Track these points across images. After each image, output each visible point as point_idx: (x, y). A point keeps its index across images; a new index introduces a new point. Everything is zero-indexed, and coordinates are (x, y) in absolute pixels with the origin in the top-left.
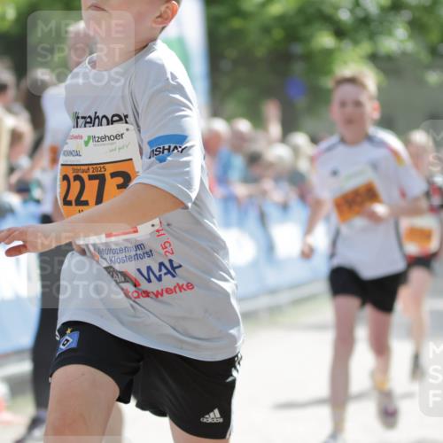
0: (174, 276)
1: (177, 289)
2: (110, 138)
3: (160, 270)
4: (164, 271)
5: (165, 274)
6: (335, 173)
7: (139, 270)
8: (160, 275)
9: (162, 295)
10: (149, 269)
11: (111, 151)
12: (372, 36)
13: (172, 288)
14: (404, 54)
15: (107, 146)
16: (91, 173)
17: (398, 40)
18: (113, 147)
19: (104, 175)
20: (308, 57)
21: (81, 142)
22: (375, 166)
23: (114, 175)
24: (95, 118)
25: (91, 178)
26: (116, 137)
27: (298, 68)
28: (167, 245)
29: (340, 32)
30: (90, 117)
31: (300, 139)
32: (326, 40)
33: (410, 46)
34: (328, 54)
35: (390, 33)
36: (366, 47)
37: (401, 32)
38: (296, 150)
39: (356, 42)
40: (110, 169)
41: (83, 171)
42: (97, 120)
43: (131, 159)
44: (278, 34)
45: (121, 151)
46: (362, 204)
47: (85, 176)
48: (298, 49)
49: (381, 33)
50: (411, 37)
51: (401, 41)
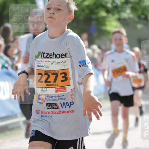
0: (70, 107)
1: (69, 112)
2: (62, 62)
3: (66, 104)
4: (67, 105)
5: (67, 106)
6: (113, 61)
7: (61, 103)
8: (66, 106)
9: (64, 113)
10: (64, 103)
11: (61, 66)
12: (119, 12)
13: (68, 111)
14: (129, 18)
15: (60, 65)
16: (53, 73)
17: (127, 14)
18: (63, 65)
19: (58, 74)
20: (97, 19)
21: (50, 63)
22: (127, 60)
23: (61, 74)
24: (53, 54)
25: (52, 74)
26: (64, 62)
27: (94, 23)
28: (72, 95)
29: (108, 11)
30: (51, 54)
31: (95, 47)
32: (103, 14)
33: (131, 16)
34: (104, 18)
35: (125, 11)
36: (117, 16)
37: (128, 11)
38: (94, 51)
39: (113, 14)
40: (60, 72)
41: (50, 72)
42: (54, 55)
43: (68, 69)
44: (87, 11)
45: (65, 66)
46: (121, 72)
47: (50, 74)
48: (94, 17)
49: (122, 11)
50: (132, 12)
51: (129, 14)
